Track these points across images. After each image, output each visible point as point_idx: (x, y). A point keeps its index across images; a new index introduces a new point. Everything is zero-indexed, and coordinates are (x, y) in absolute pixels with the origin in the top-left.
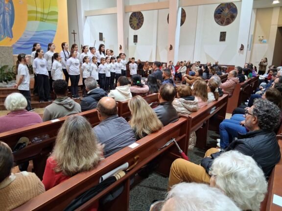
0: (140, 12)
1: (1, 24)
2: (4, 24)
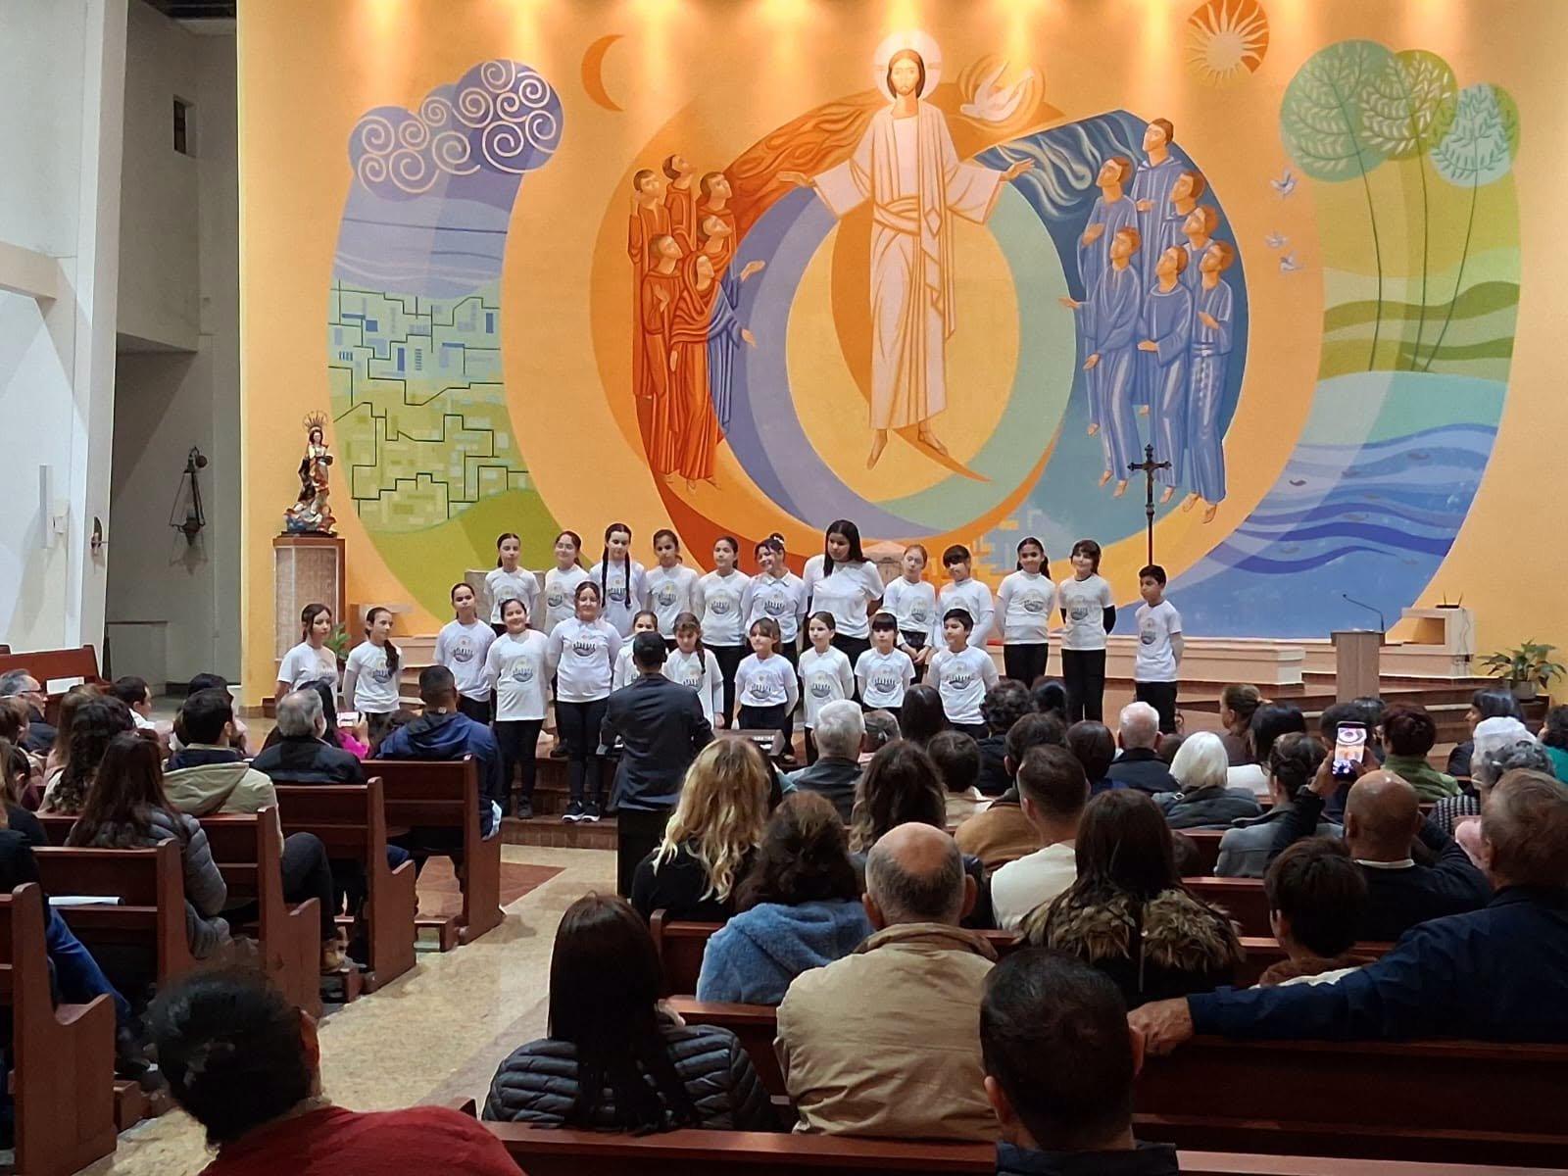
1: (1167, 421)
2: (1185, 417)
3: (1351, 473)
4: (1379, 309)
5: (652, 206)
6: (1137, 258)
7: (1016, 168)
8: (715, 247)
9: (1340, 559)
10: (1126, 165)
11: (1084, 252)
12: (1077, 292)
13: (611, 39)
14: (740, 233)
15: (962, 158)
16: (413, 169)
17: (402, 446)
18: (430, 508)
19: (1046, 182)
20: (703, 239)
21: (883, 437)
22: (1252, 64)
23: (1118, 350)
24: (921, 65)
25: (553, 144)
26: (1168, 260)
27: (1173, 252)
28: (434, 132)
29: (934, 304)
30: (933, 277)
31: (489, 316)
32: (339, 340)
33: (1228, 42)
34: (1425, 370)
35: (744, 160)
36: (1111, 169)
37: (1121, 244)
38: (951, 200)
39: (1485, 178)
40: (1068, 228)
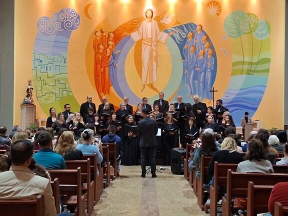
1: (201, 84)
2: (205, 83)
3: (238, 94)
4: (243, 63)
5: (98, 39)
6: (195, 51)
7: (171, 33)
8: (111, 47)
9: (236, 111)
10: (193, 33)
11: (185, 50)
12: (183, 58)
13: (90, 5)
15: (160, 31)
16: (50, 29)
17: (47, 86)
18: (52, 99)
19: (177, 36)
20: (108, 45)
21: (144, 86)
22: (218, 14)
23: (192, 70)
24: (152, 12)
25: (78, 25)
26: (201, 52)
27: (202, 51)
28: (54, 22)
29: (155, 60)
30: (154, 54)
31: (65, 60)
32: (34, 64)
33: (213, 10)
34: (252, 74)
35: (117, 30)
36: (190, 34)
37: (192, 49)
38: (158, 39)
39: (264, 38)
40: (181, 45)
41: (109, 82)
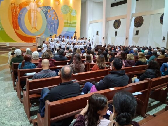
0: (119, 20)
3: (66, 33)
4: (68, 23)
5: (13, 7)
6: (51, 17)
7: (42, 9)
8: (18, 11)
11: (47, 16)
12: (47, 19)
14: (20, 10)
19: (44, 10)
21: (32, 28)
22: (59, 5)
23: (50, 23)
26: (53, 17)
29: (36, 18)
30: (36, 16)
33: (57, 3)
34: (70, 27)
36: (49, 10)
37: (50, 16)
38: (37, 10)
39: (74, 15)
40: (46, 14)
41: (18, 25)
